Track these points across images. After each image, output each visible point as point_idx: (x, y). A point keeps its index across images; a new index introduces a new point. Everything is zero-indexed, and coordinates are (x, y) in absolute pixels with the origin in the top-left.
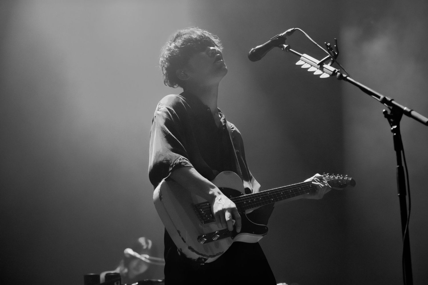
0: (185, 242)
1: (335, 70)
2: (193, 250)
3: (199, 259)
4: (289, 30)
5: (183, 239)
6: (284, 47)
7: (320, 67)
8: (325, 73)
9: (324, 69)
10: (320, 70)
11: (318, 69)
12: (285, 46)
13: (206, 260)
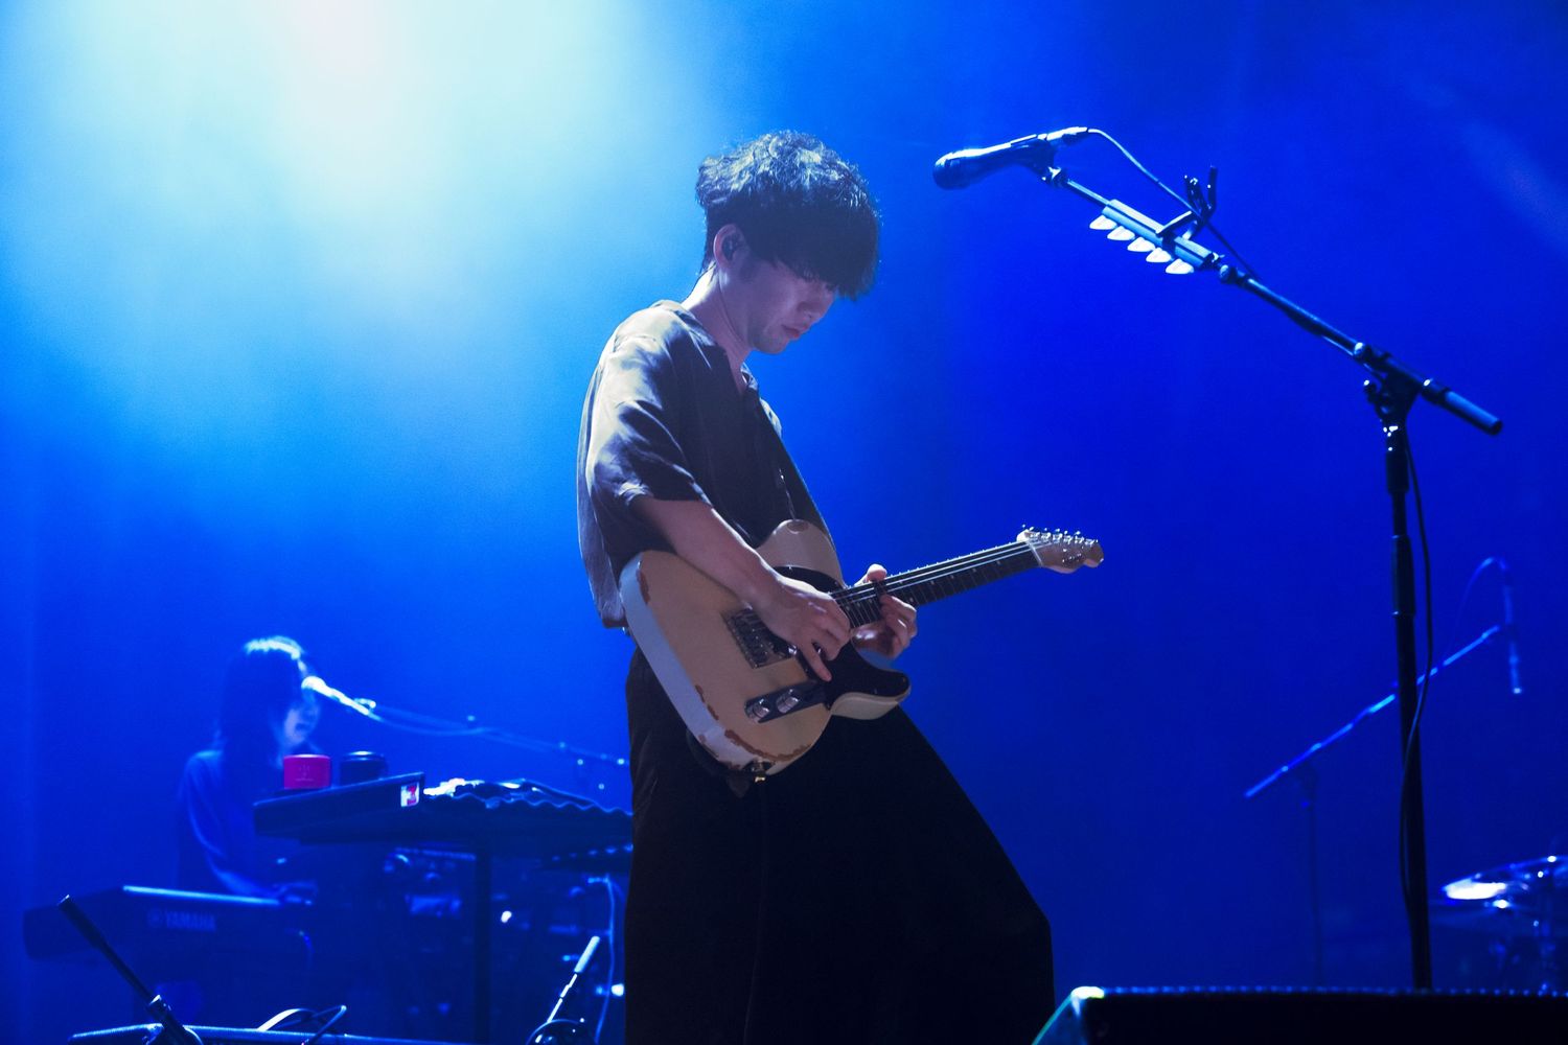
0: (716, 718)
1: (1211, 256)
2: (737, 740)
3: (752, 764)
4: (1073, 131)
5: (710, 709)
6: (1051, 174)
7: (1164, 241)
8: (1179, 261)
9: (1178, 249)
10: (1164, 249)
11: (1157, 246)
12: (1055, 172)
13: (767, 766)
